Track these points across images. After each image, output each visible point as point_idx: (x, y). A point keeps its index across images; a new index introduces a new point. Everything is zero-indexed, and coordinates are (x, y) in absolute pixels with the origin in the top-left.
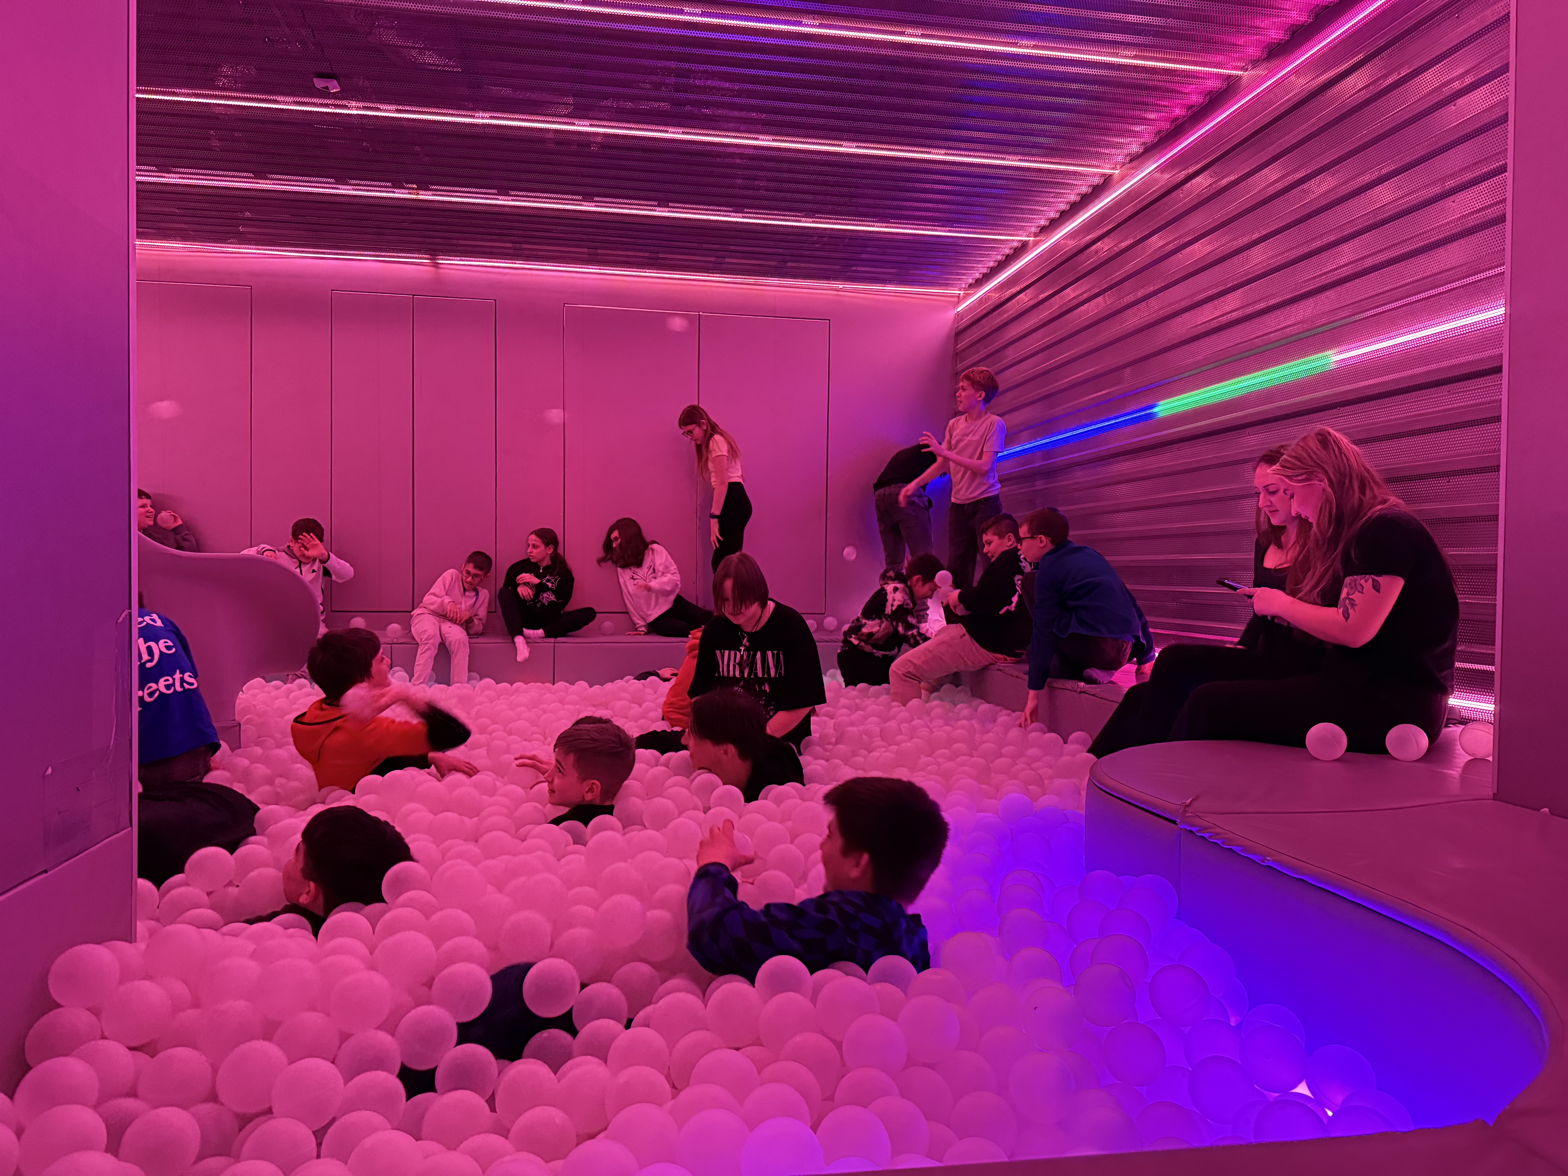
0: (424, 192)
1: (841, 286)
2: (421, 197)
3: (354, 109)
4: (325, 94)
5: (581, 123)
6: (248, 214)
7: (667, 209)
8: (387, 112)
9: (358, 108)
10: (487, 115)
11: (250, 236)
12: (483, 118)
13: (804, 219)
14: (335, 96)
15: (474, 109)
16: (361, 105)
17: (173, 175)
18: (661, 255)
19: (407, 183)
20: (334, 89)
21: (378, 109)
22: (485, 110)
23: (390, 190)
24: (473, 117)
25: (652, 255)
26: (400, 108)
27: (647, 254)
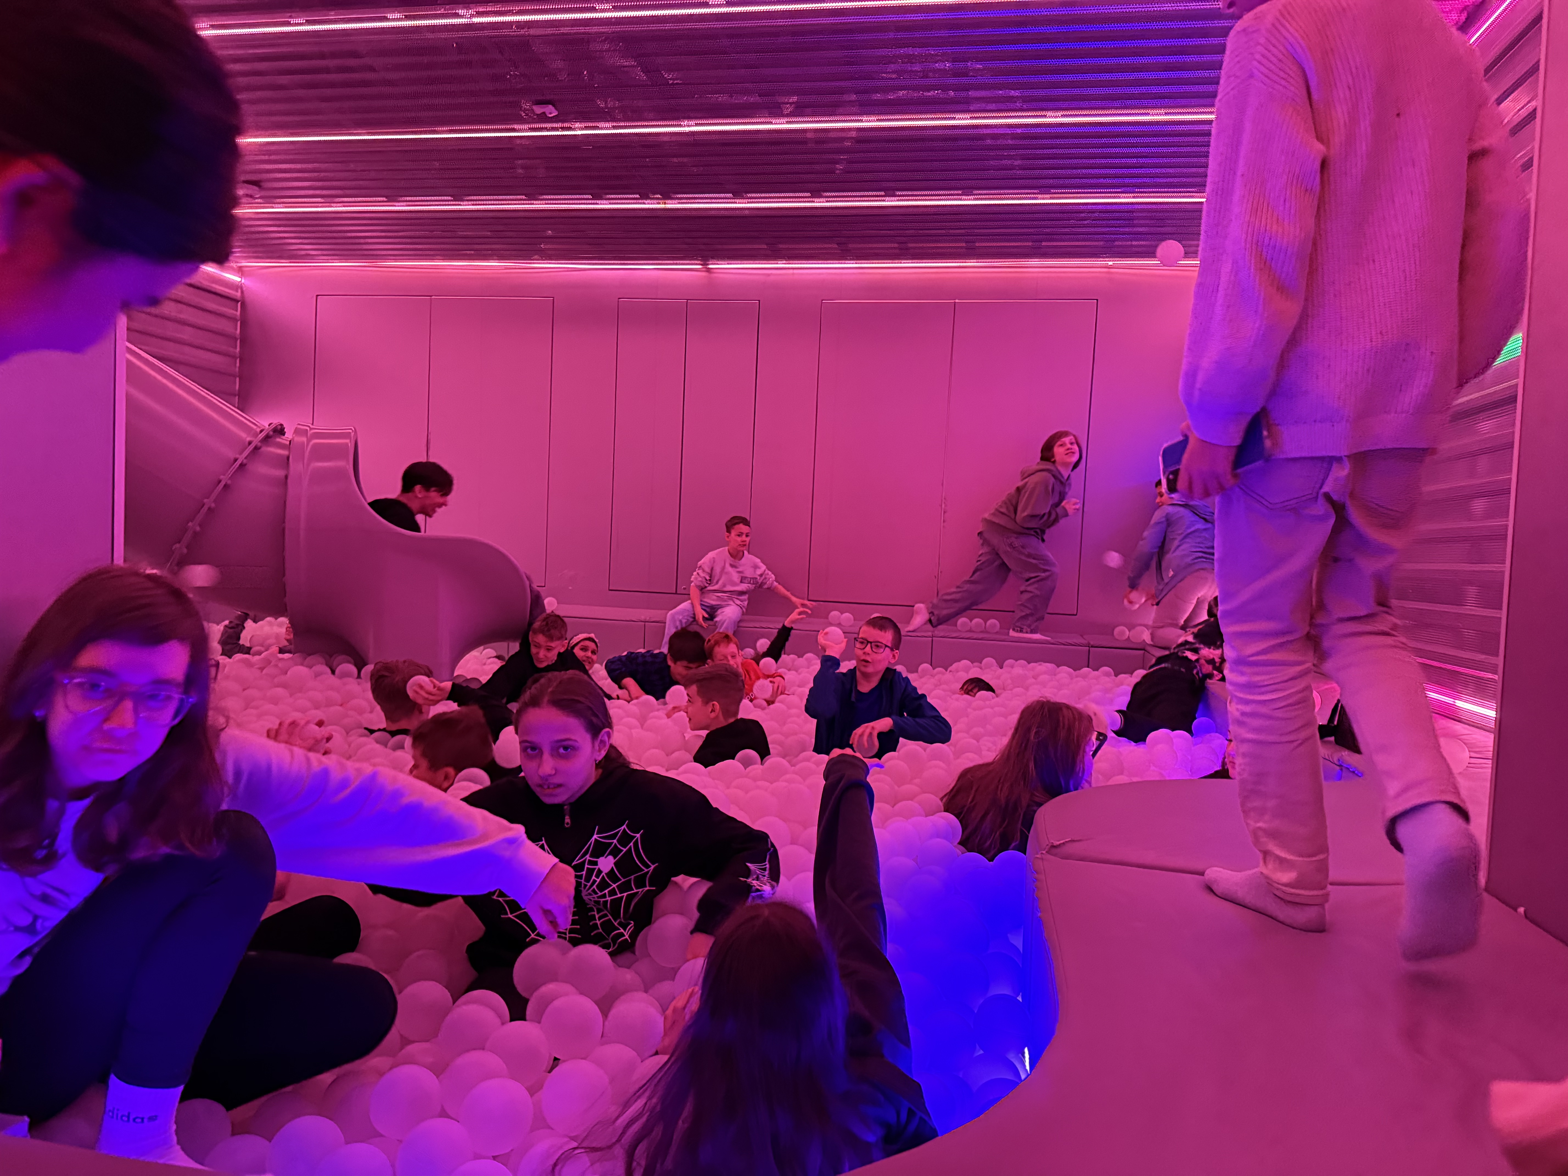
0: (670, 201)
1: (1111, 263)
2: (668, 206)
3: (578, 131)
4: (544, 119)
5: (777, 121)
6: (549, 233)
7: (895, 198)
8: (606, 130)
9: (581, 129)
10: (692, 122)
11: (550, 252)
12: (689, 126)
13: (1039, 196)
14: (558, 120)
15: (677, 118)
16: (583, 125)
18: (910, 245)
19: (653, 194)
22: (689, 118)
23: (640, 201)
24: (680, 126)
26: (616, 124)
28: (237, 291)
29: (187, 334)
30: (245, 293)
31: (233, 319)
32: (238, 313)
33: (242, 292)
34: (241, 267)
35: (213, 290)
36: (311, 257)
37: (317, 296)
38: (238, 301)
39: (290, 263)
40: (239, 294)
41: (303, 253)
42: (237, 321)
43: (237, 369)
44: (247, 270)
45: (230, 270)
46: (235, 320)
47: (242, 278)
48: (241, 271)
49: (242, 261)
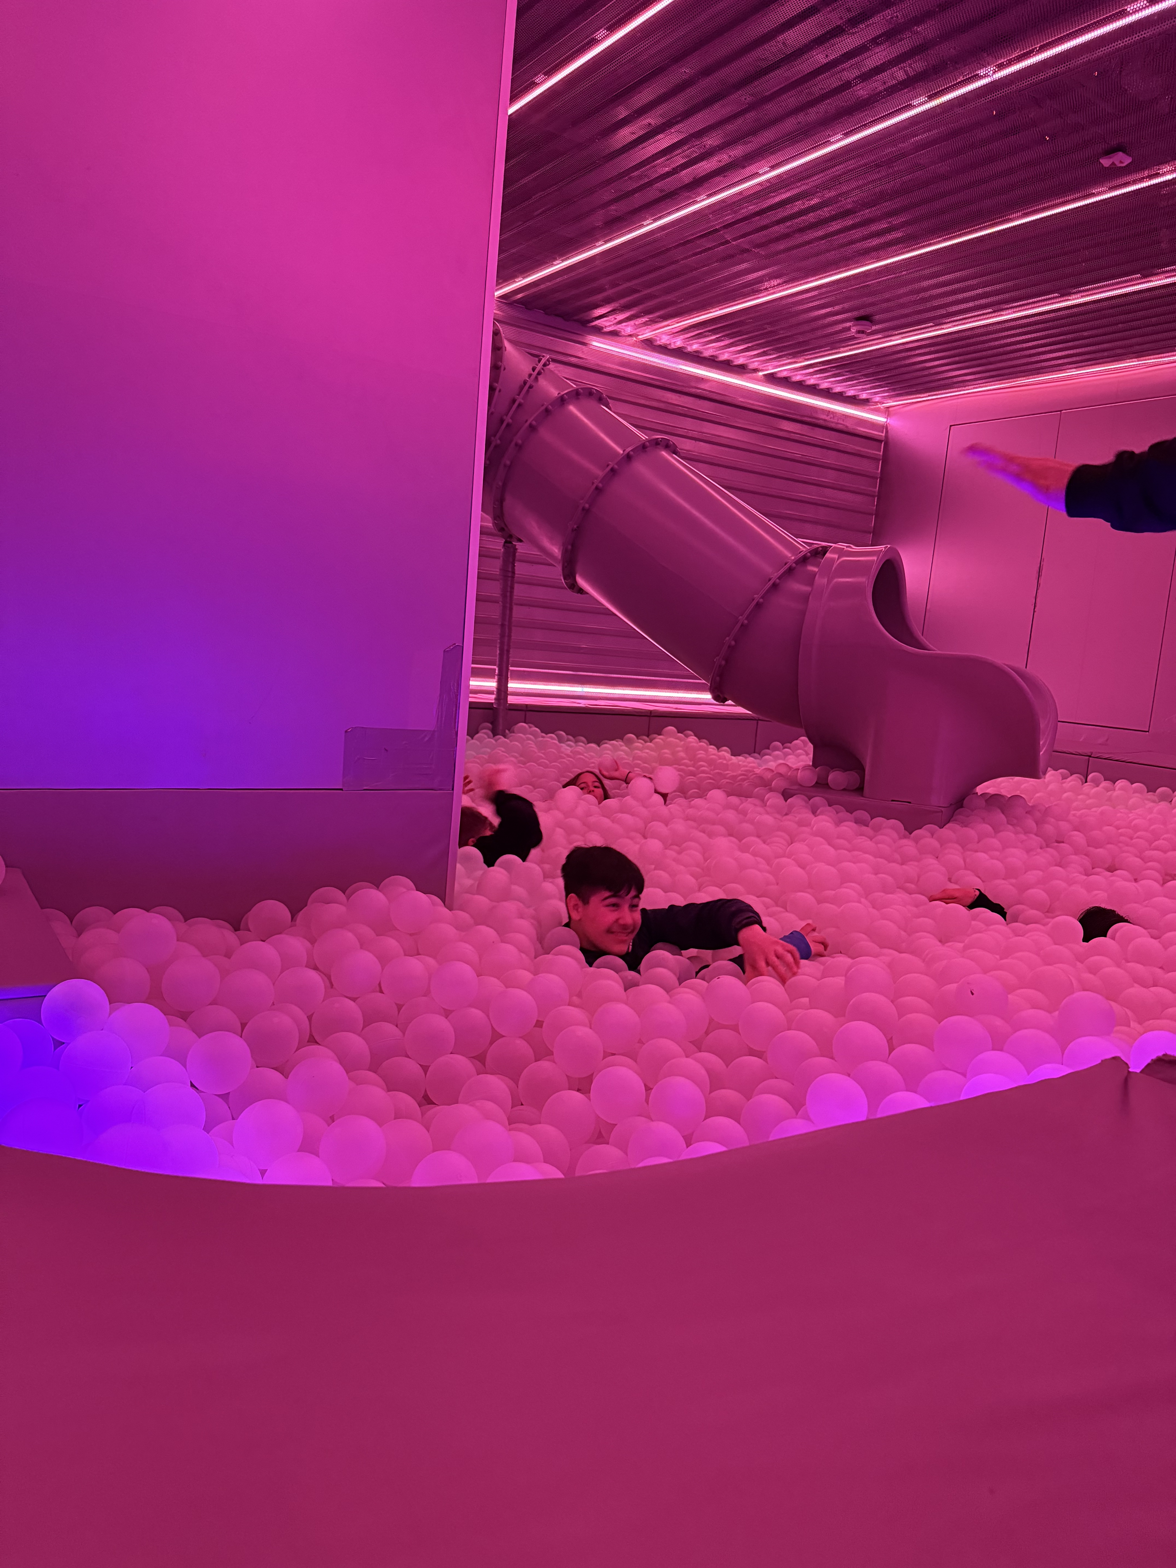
28: (883, 433)
29: (829, 477)
30: (889, 432)
31: (875, 459)
32: (881, 453)
33: (887, 432)
34: (888, 408)
35: (860, 433)
37: (951, 426)
38: (881, 441)
39: (929, 396)
40: (884, 435)
42: (879, 460)
43: (875, 507)
44: (891, 409)
45: (877, 411)
46: (878, 460)
47: (887, 419)
48: (887, 412)
49: (888, 401)
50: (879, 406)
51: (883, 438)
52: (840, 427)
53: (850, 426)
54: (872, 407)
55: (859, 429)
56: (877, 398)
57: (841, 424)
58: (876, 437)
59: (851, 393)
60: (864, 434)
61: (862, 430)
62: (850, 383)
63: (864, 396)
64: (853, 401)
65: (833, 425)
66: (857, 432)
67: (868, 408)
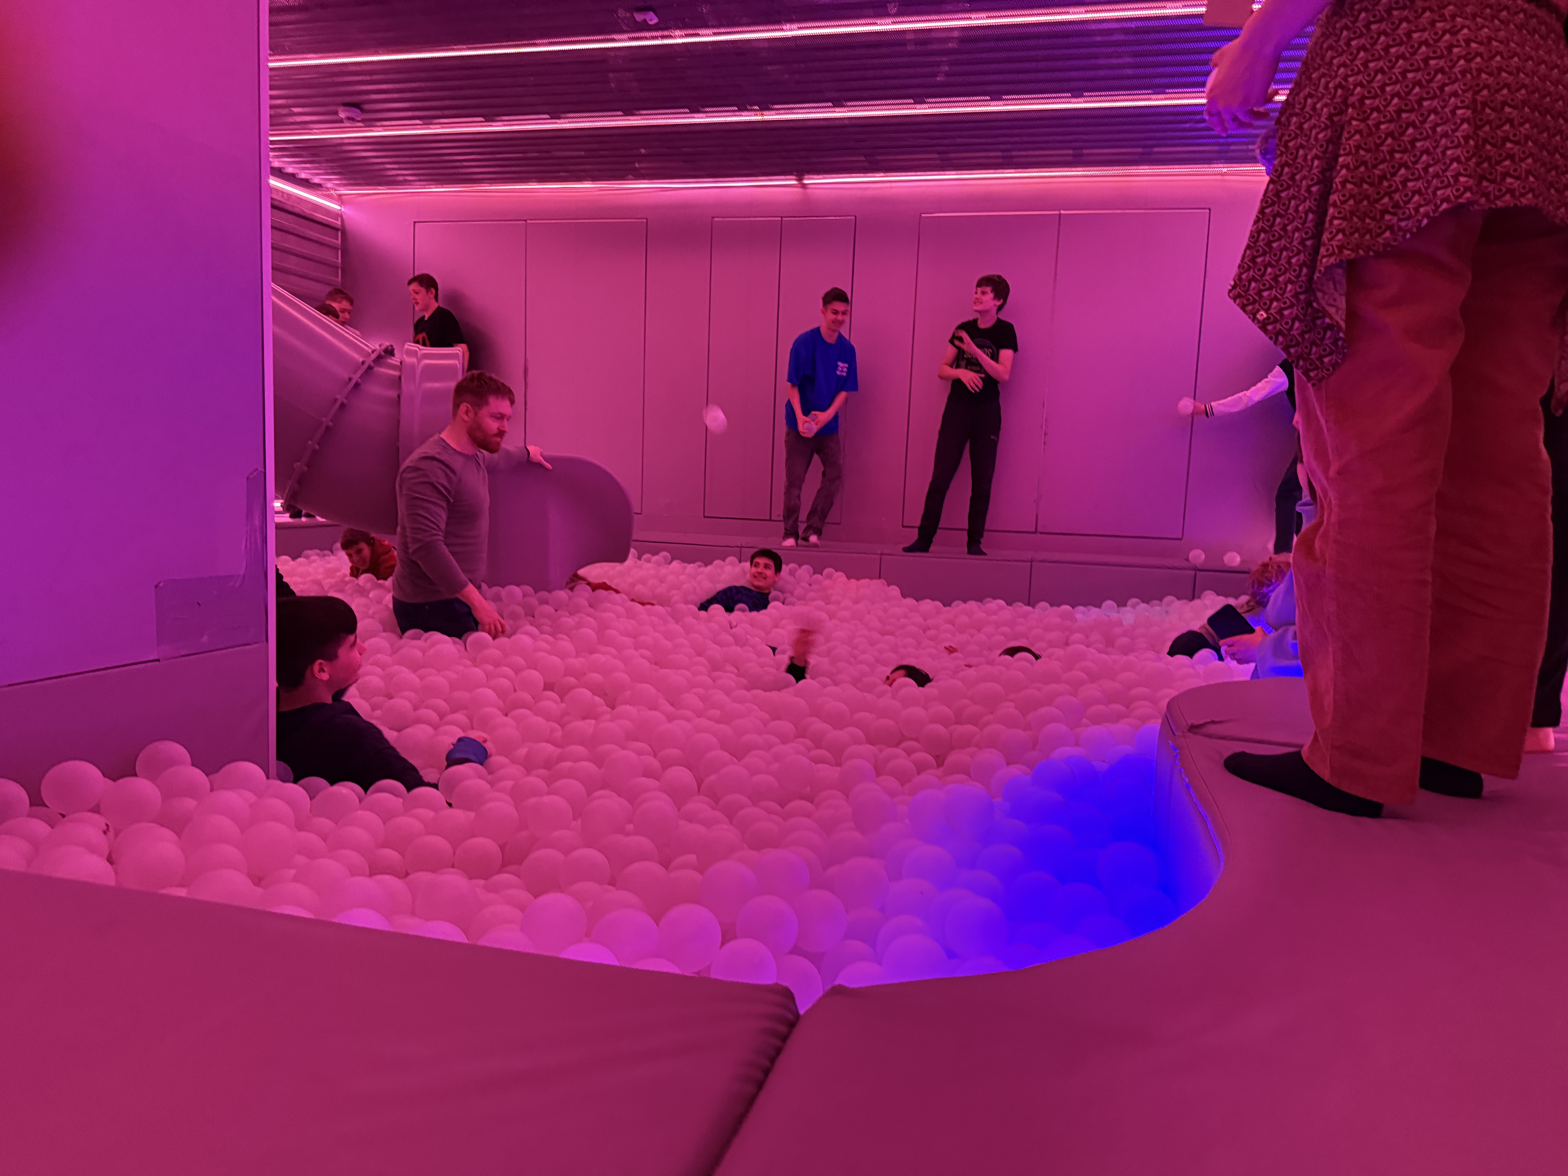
0: (767, 113)
1: (1225, 170)
2: (766, 118)
3: (679, 39)
4: (644, 27)
5: (883, 21)
6: (643, 151)
7: (1001, 103)
8: (707, 37)
9: (681, 37)
10: (795, 26)
11: (644, 171)
12: (791, 30)
13: (1154, 97)
14: (655, 28)
15: (778, 22)
16: (683, 33)
17: (563, 121)
18: (1014, 153)
19: (751, 106)
20: (651, 20)
21: (698, 35)
22: (791, 21)
23: (738, 114)
24: (782, 30)
25: (1005, 154)
26: (716, 31)
27: (999, 154)
28: (338, 220)
30: (345, 221)
31: (334, 248)
32: (339, 242)
33: (342, 221)
34: (340, 195)
35: (316, 219)
36: (408, 183)
37: (415, 222)
38: (337, 230)
39: (388, 189)
40: (339, 223)
41: (401, 178)
42: (338, 249)
44: (343, 197)
45: (329, 197)
46: (336, 249)
47: (341, 206)
48: (340, 199)
49: (342, 189)
50: (332, 192)
51: (339, 227)
52: (297, 210)
53: (308, 212)
54: (324, 193)
55: (316, 214)
56: (329, 185)
57: (296, 207)
58: (331, 224)
59: (303, 176)
60: (321, 221)
61: (319, 216)
62: (304, 165)
63: (316, 180)
64: (306, 184)
65: (290, 209)
66: (312, 217)
67: (320, 192)
